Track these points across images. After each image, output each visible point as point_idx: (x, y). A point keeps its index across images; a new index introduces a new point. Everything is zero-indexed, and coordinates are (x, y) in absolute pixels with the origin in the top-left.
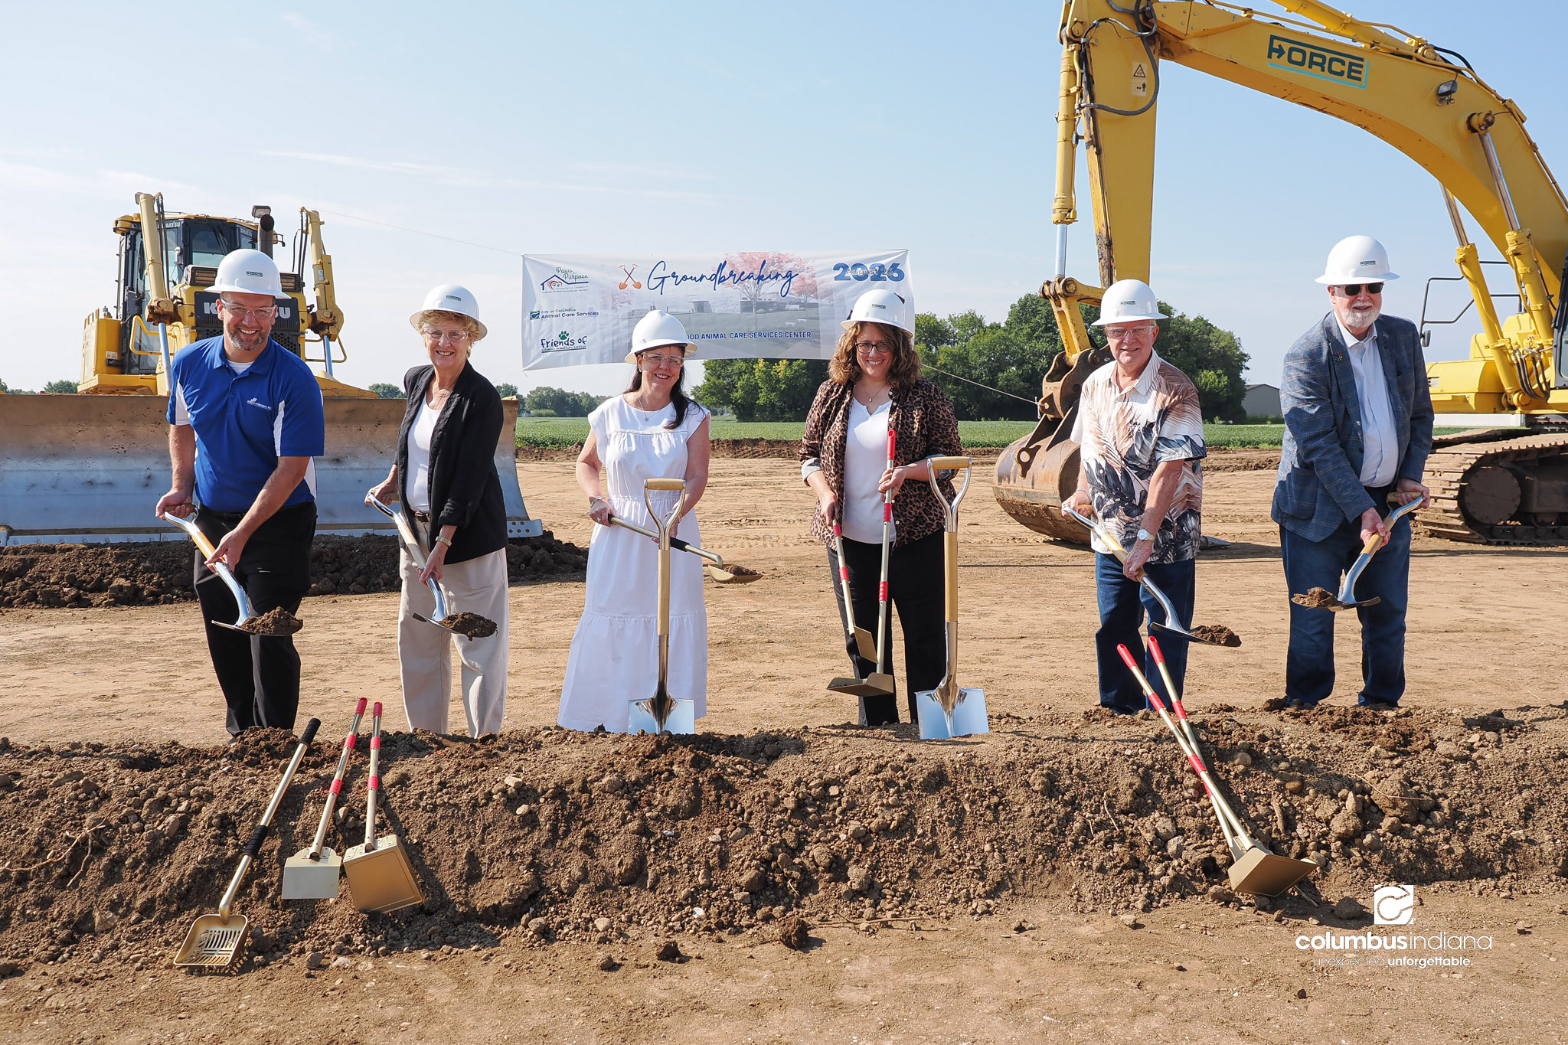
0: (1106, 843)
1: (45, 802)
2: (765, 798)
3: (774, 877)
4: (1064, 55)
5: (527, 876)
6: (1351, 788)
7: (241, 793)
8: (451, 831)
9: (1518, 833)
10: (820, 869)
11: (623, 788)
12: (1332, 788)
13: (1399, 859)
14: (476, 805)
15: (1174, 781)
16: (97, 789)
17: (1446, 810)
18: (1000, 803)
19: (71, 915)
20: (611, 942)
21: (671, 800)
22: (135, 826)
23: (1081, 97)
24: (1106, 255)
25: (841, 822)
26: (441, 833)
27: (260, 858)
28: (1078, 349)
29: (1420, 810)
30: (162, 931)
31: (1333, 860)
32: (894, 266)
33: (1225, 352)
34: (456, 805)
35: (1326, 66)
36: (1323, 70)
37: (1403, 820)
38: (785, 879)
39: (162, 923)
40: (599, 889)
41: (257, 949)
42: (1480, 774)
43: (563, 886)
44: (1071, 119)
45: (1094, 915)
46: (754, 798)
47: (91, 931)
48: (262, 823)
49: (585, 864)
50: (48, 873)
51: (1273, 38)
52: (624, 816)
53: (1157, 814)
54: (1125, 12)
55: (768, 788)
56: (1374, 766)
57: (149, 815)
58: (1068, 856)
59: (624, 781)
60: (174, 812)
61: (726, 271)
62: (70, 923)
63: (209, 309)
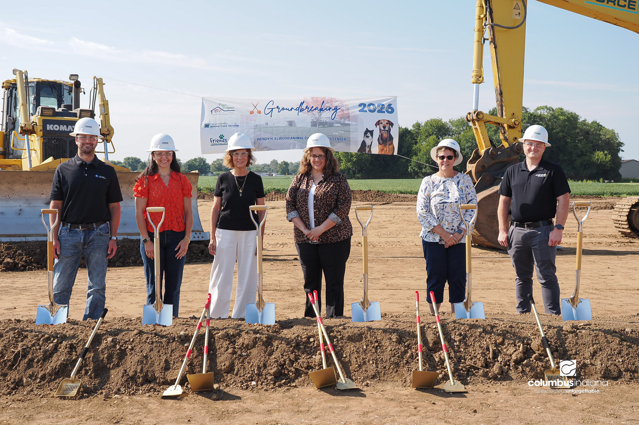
1: (3, 339)
3: (285, 371)
5: (188, 369)
6: (523, 342)
7: (78, 336)
8: (159, 352)
9: (588, 362)
10: (303, 369)
11: (227, 337)
12: (515, 342)
13: (537, 370)
14: (169, 342)
16: (22, 334)
18: (378, 346)
19: (15, 379)
21: (246, 342)
22: (38, 347)
24: (499, 99)
26: (155, 352)
27: (86, 360)
28: (484, 147)
30: (49, 386)
31: (511, 370)
32: (389, 105)
33: (609, 141)
34: (161, 342)
35: (616, 2)
36: (614, 4)
37: (541, 355)
38: (289, 372)
39: (49, 383)
40: (216, 374)
41: (84, 392)
42: (578, 339)
44: (481, 31)
45: (409, 388)
47: (23, 385)
48: (86, 346)
49: (211, 365)
50: (5, 364)
57: (43, 343)
58: (403, 366)
59: (228, 335)
60: (52, 343)
61: (304, 106)
62: (14, 382)
63: (49, 127)
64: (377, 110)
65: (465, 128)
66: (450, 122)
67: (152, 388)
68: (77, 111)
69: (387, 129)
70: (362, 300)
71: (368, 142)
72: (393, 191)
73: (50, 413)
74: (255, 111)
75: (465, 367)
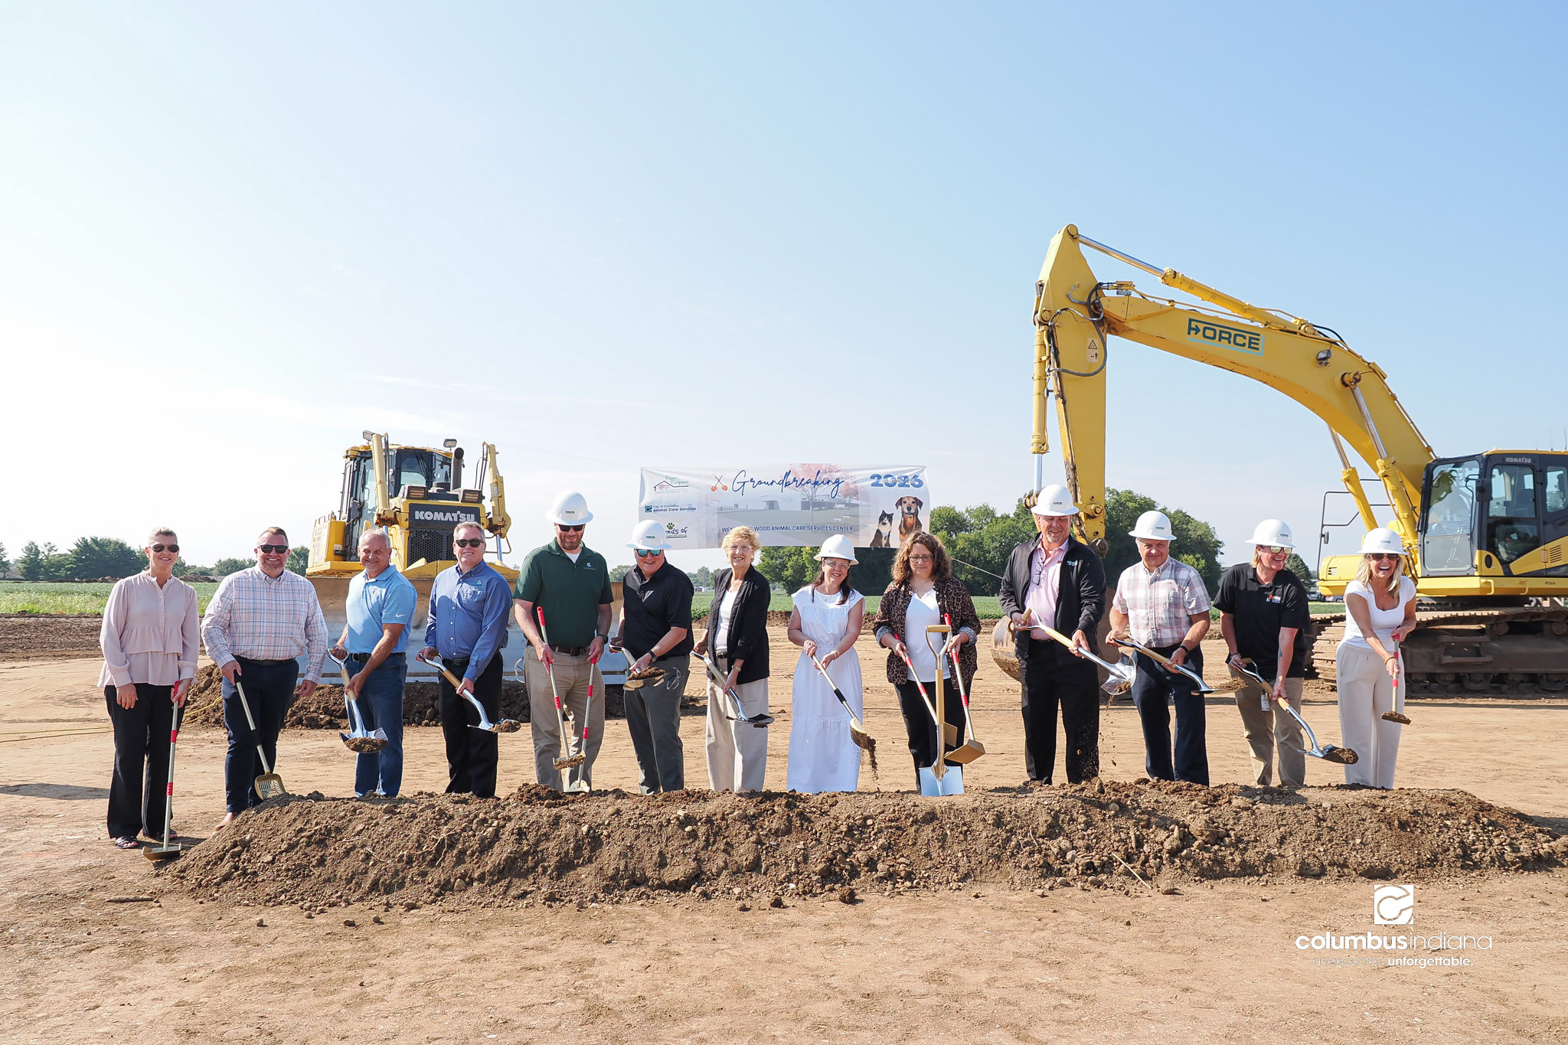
0: (1030, 854)
1: (417, 820)
3: (835, 868)
4: (1036, 334)
5: (693, 864)
6: (1177, 823)
8: (648, 840)
9: (1275, 851)
10: (862, 864)
11: (745, 818)
12: (1166, 824)
13: (1203, 864)
14: (661, 826)
15: (1072, 820)
17: (1233, 837)
18: (968, 831)
19: (439, 881)
20: (743, 898)
21: (774, 825)
22: (470, 833)
23: (1050, 363)
24: (1071, 477)
25: (874, 840)
26: (643, 840)
29: (1218, 837)
30: (491, 890)
32: (916, 477)
33: (1202, 539)
34: (650, 826)
35: (1232, 340)
36: (1229, 342)
37: (1206, 843)
38: (841, 870)
39: (490, 886)
40: (734, 873)
42: (1256, 818)
43: (713, 871)
44: (1043, 379)
45: (1020, 891)
46: (822, 825)
47: (452, 889)
49: (726, 859)
50: (424, 858)
51: (1191, 320)
52: (748, 833)
53: (1061, 838)
54: (1081, 303)
55: (831, 820)
56: (1192, 812)
57: (477, 827)
58: (1007, 861)
60: (490, 826)
61: (790, 478)
62: (439, 884)
63: (419, 515)
64: (897, 483)
67: (643, 893)
68: (458, 491)
69: (912, 511)
71: (885, 531)
73: (506, 929)
74: (720, 486)
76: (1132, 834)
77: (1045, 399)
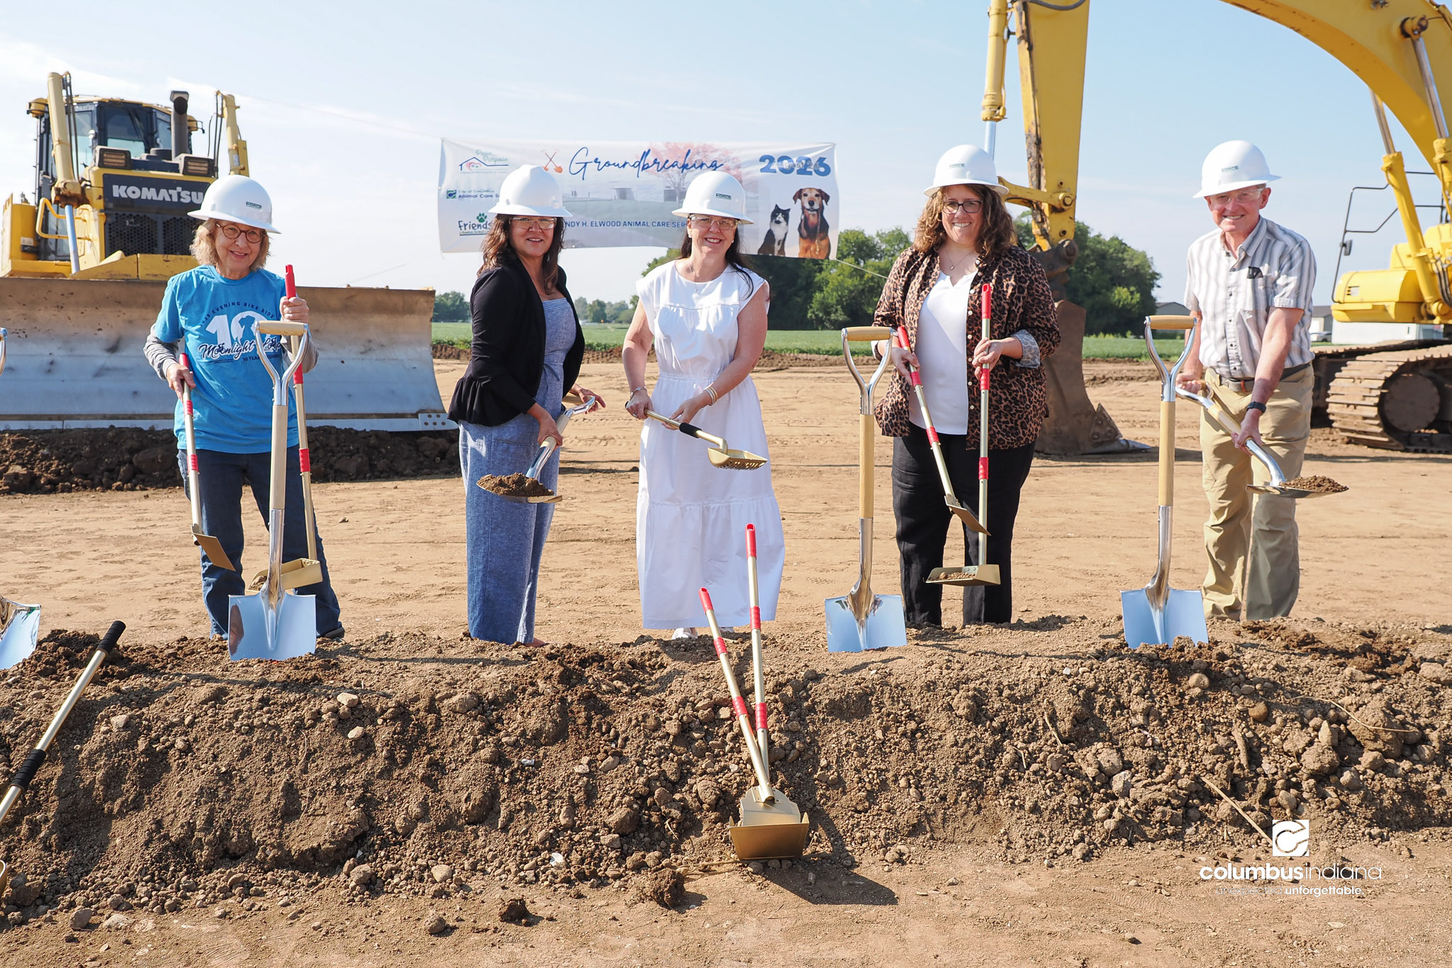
2: (644, 721)
3: (650, 816)
6: (1325, 716)
7: (23, 709)
8: (268, 758)
10: (705, 806)
11: (477, 707)
12: (1302, 716)
13: (1382, 801)
14: (300, 727)
15: (1120, 706)
17: (1435, 744)
18: (918, 730)
20: (448, 895)
21: (533, 723)
24: (1034, 154)
25: (731, 750)
26: (257, 760)
29: (1405, 744)
31: (1305, 801)
32: (821, 160)
33: (1138, 270)
34: (277, 727)
37: (1385, 755)
38: (663, 818)
40: (441, 829)
43: (397, 825)
44: (1003, 14)
45: (1026, 867)
46: (630, 720)
48: (38, 747)
49: (426, 798)
52: (476, 741)
53: (1100, 745)
55: (648, 710)
56: (1350, 691)
58: (997, 793)
59: (480, 698)
61: (650, 159)
63: (118, 191)
64: (796, 169)
65: (901, 246)
66: (878, 235)
67: (236, 883)
68: (179, 160)
69: (816, 206)
70: (854, 591)
71: (779, 232)
72: (788, 350)
74: (551, 167)
75: (1177, 796)
76: (1237, 736)
77: (1005, 43)
